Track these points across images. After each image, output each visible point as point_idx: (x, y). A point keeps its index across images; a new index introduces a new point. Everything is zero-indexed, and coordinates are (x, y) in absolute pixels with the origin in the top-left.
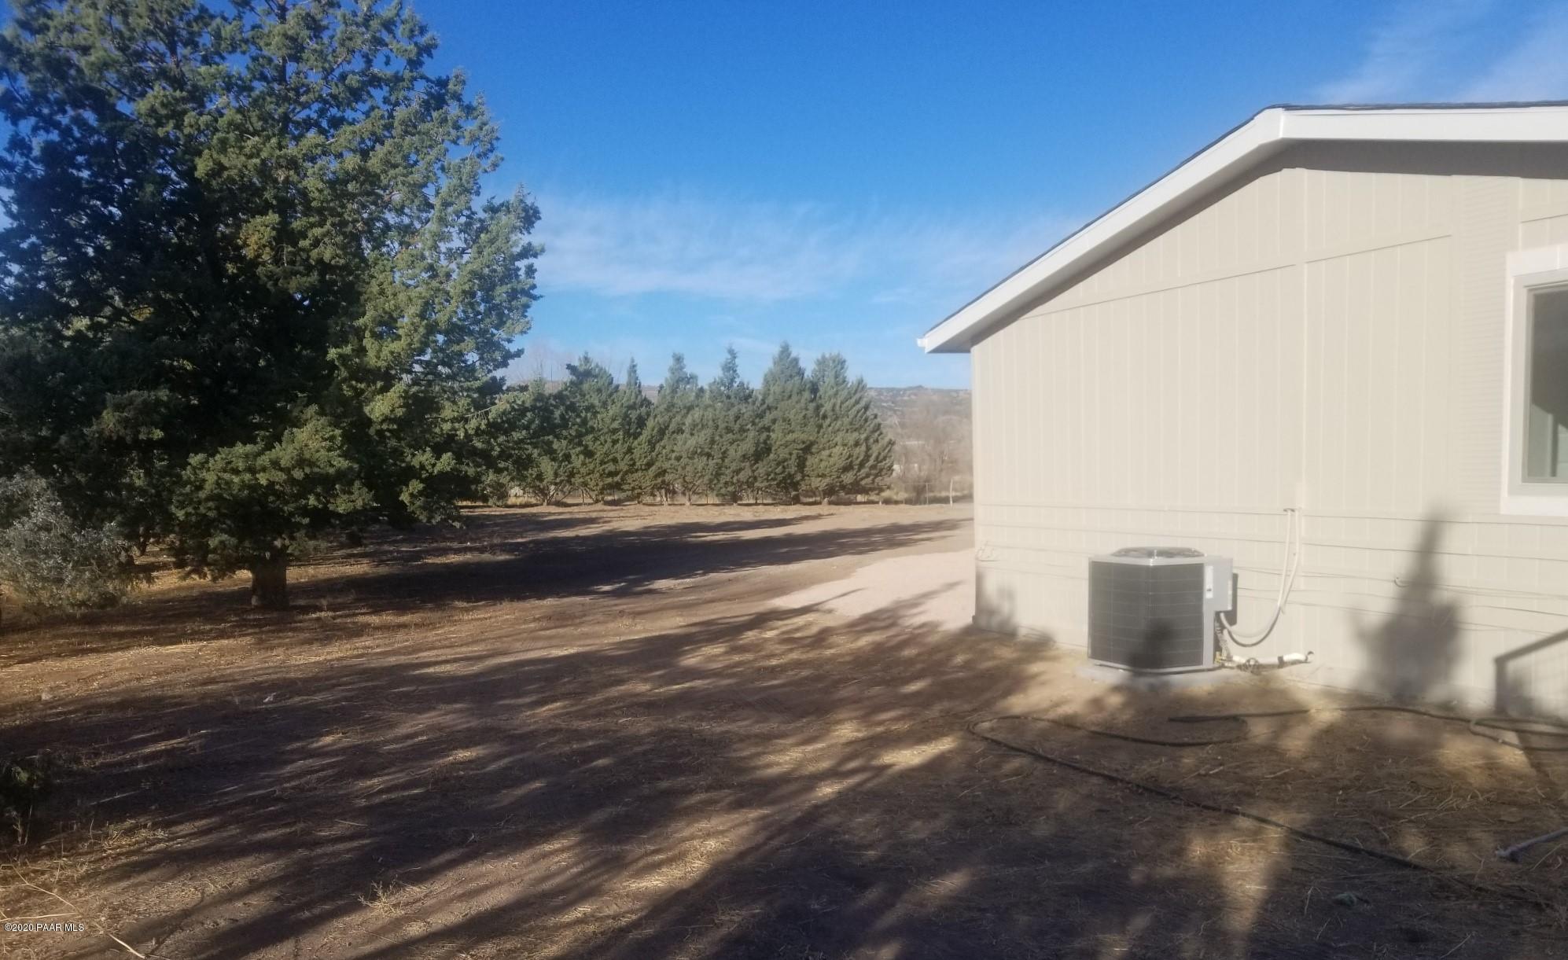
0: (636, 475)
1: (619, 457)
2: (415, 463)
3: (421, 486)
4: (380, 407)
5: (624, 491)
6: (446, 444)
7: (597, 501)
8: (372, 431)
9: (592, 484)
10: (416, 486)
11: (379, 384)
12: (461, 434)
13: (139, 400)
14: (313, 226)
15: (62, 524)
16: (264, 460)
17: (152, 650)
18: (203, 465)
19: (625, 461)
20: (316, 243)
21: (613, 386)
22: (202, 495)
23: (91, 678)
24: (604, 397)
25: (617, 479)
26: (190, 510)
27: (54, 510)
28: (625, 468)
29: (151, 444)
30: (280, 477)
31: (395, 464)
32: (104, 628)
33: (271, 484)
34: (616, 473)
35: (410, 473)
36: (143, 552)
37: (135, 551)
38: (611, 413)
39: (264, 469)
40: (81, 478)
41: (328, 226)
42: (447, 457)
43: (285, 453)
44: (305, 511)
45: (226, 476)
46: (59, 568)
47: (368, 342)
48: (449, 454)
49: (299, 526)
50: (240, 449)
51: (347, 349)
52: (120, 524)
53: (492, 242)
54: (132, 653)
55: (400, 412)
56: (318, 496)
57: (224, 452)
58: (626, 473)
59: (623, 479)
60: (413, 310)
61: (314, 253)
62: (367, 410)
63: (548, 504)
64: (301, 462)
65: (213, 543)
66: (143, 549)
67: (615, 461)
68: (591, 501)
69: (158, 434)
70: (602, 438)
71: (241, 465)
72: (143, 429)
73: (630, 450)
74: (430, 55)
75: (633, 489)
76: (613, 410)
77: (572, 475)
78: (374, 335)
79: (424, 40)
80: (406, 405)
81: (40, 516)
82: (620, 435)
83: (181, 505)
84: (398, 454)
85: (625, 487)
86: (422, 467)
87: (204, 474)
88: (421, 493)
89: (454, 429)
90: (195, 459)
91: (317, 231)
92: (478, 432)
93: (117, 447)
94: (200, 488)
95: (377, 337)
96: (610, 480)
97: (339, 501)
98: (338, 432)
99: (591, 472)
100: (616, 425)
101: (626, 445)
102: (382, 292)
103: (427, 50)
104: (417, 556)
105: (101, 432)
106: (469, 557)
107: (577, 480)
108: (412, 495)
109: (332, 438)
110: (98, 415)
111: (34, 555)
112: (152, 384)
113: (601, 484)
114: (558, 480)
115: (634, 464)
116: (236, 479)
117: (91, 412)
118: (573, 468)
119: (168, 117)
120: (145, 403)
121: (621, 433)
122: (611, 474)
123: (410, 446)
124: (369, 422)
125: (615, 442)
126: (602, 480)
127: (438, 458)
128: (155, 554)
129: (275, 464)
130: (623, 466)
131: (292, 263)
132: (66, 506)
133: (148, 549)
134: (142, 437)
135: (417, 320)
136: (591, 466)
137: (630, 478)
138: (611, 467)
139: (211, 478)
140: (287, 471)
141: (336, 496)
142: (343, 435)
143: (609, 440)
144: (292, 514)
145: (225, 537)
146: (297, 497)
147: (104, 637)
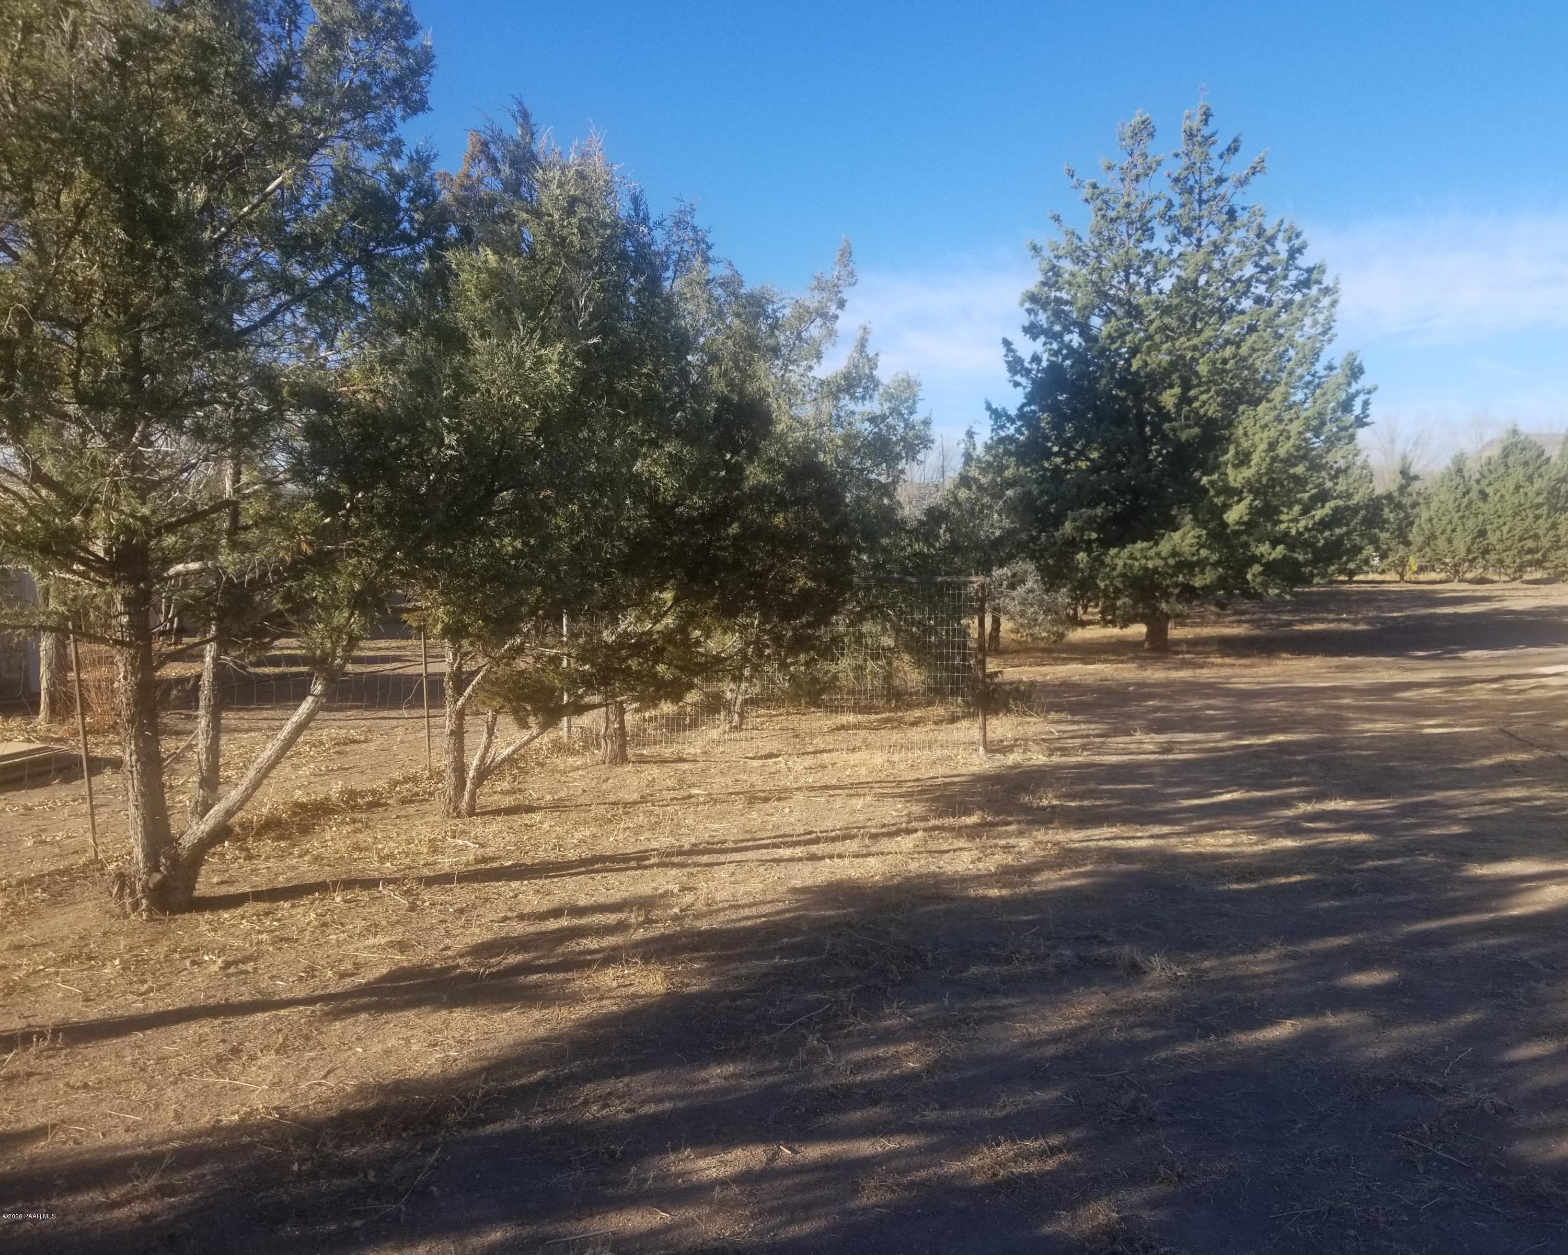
0: (1560, 553)
1: (1541, 532)
2: (1257, 552)
3: (1261, 569)
4: (1235, 514)
5: (1545, 568)
6: (1284, 538)
7: (1514, 579)
8: (1229, 531)
9: (1508, 561)
10: (1257, 568)
11: (1236, 499)
12: (1293, 532)
13: (1085, 515)
14: (1202, 393)
15: (1038, 588)
16: (1152, 553)
17: (1080, 666)
18: (1117, 555)
19: (1548, 538)
20: (1204, 403)
21: (1543, 458)
22: (1115, 573)
23: (1047, 674)
24: (1530, 471)
25: (1538, 556)
26: (1108, 582)
27: (1036, 581)
28: (1548, 545)
29: (1090, 542)
30: (1161, 563)
31: (1244, 553)
32: (1055, 655)
33: (1156, 568)
34: (1537, 551)
35: (1255, 559)
36: (1085, 612)
37: (1080, 610)
38: (1536, 486)
39: (1151, 558)
40: (1051, 562)
41: (1212, 393)
42: (1280, 548)
43: (1165, 547)
44: (1176, 585)
45: (1129, 562)
46: (1036, 613)
47: (1230, 470)
48: (1282, 546)
49: (1171, 594)
50: (1140, 545)
51: (1215, 477)
52: (1070, 590)
53: (1324, 394)
54: (1068, 667)
55: (1246, 518)
56: (1184, 575)
57: (1129, 548)
58: (1549, 549)
59: (1544, 556)
60: (1263, 446)
61: (1202, 411)
62: (1225, 516)
63: (1460, 581)
64: (1174, 554)
65: (1119, 603)
66: (1085, 608)
67: (1536, 537)
68: (1507, 579)
69: (1094, 536)
70: (1523, 513)
71: (1138, 555)
72: (1086, 533)
73: (1554, 526)
74: (1301, 253)
75: (1556, 567)
76: (1538, 484)
77: (1486, 551)
78: (1234, 466)
79: (1297, 243)
80: (1250, 514)
81: (1030, 584)
82: (1544, 510)
83: (1103, 580)
84: (1246, 545)
85: (1547, 565)
86: (1262, 555)
87: (1117, 561)
88: (1261, 574)
89: (1289, 528)
90: (1113, 551)
91: (1204, 397)
92: (1307, 529)
93: (1072, 544)
94: (1114, 569)
95: (1235, 467)
96: (1529, 557)
97: (1196, 579)
98: (1204, 532)
99: (1509, 549)
100: (1540, 499)
101: (1550, 521)
102: (1245, 434)
103: (1300, 250)
104: (1290, 623)
105: (1063, 535)
106: (1332, 626)
107: (1493, 557)
108: (1254, 575)
109: (1199, 537)
110: (1063, 524)
111: (1024, 604)
112: (1093, 505)
113: (1518, 561)
114: (1471, 557)
115: (1558, 541)
116: (1137, 564)
117: (1058, 522)
118: (1488, 544)
119: (1118, 337)
120: (1089, 517)
121: (1545, 508)
122: (1530, 551)
123: (1256, 540)
124: (1227, 525)
125: (1537, 517)
126: (1520, 558)
127: (1274, 548)
128: (1093, 614)
129: (1158, 555)
130: (1545, 543)
131: (1187, 418)
132: (1043, 578)
133: (1089, 610)
134: (1085, 537)
135: (1263, 455)
136: (1509, 543)
137: (1553, 556)
138: (1530, 544)
139: (1120, 563)
140: (1165, 559)
141: (1194, 576)
142: (1207, 534)
143: (1531, 515)
144: (1168, 586)
145: (1126, 600)
146: (1172, 576)
147: (1055, 659)
